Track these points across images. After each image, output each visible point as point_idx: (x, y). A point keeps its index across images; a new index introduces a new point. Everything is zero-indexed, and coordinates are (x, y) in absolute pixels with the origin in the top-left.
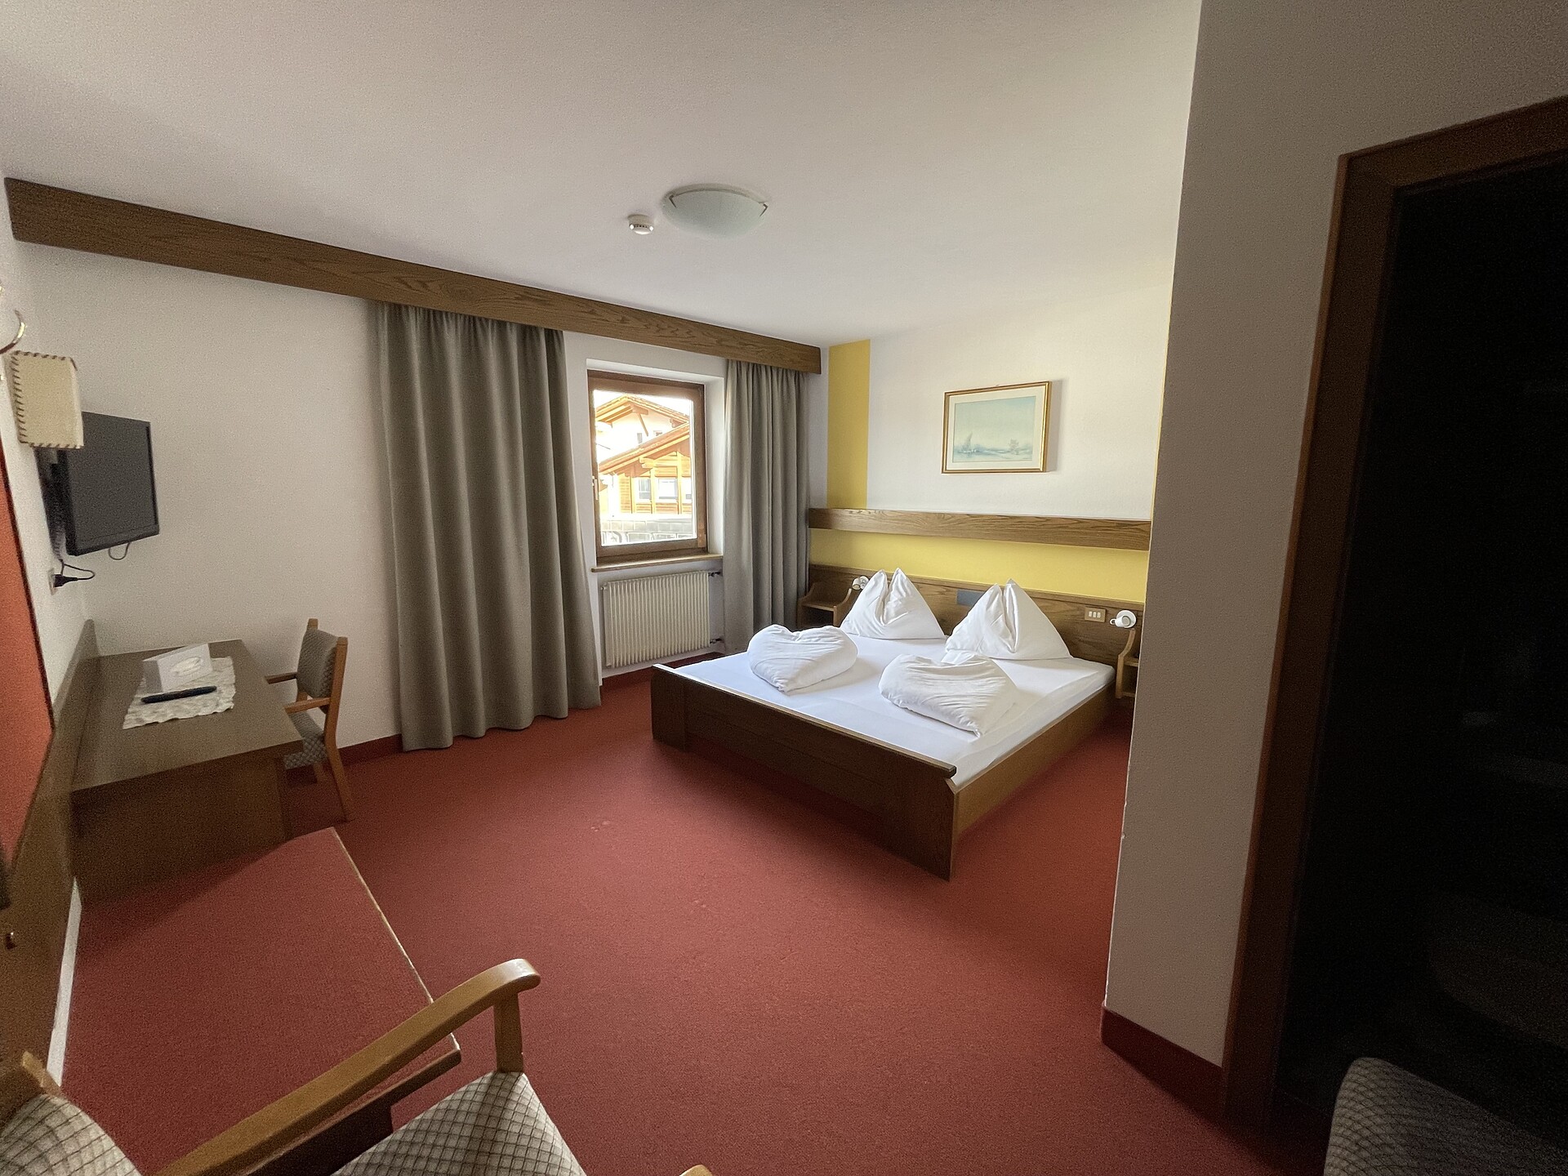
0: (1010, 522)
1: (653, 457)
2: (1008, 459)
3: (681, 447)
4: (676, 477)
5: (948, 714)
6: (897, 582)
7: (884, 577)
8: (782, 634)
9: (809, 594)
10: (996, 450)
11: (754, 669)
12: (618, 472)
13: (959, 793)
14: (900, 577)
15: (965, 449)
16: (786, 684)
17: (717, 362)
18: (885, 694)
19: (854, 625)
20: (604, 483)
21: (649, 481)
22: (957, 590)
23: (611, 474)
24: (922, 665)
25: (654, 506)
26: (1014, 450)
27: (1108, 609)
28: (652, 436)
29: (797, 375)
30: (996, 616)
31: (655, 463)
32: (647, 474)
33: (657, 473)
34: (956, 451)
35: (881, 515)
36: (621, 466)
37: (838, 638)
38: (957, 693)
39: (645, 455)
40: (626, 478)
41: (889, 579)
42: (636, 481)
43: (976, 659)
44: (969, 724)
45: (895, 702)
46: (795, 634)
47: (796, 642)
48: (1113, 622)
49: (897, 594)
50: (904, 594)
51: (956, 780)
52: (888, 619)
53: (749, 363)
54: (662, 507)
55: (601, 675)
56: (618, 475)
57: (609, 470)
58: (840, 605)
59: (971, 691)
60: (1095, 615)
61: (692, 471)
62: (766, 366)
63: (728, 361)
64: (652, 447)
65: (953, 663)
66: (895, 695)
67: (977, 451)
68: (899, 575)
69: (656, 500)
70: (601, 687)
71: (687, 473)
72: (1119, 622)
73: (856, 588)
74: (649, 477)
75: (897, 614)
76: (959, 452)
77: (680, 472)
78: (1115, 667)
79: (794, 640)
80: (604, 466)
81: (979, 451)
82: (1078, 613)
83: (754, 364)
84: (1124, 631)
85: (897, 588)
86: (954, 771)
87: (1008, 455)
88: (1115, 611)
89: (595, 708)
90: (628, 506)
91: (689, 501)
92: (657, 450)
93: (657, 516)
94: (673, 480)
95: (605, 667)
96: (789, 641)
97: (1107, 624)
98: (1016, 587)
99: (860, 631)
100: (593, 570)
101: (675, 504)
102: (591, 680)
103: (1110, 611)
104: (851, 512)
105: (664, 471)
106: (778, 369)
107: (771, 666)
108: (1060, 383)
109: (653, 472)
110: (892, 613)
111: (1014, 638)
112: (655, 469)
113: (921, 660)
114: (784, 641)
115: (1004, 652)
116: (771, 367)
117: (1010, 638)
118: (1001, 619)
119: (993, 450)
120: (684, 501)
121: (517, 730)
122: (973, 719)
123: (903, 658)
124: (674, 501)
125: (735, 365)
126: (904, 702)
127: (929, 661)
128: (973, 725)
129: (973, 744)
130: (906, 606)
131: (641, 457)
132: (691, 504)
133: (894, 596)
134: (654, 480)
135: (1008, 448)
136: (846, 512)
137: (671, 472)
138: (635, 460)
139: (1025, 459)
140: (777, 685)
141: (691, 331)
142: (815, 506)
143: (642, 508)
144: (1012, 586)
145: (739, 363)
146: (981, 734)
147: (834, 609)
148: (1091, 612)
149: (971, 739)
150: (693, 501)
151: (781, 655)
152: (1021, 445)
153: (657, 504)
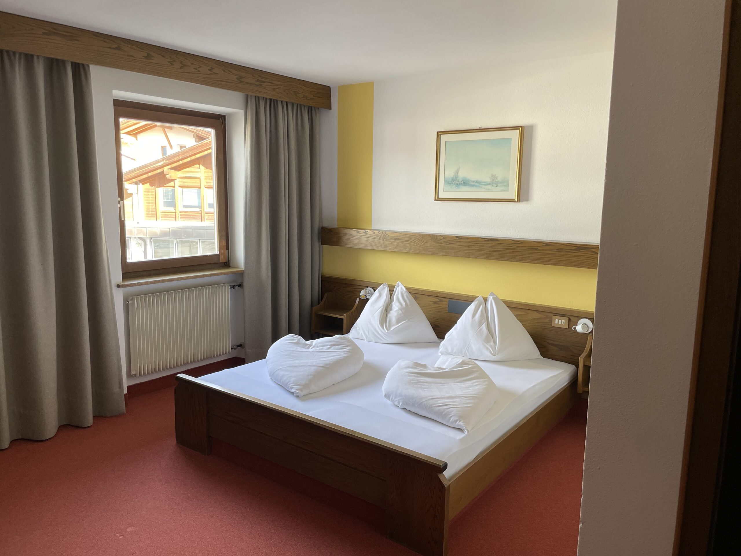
0: (491, 244)
1: (177, 169)
2: (489, 191)
3: (204, 161)
4: (200, 188)
5: (440, 414)
6: (398, 293)
7: (387, 290)
8: (298, 343)
9: (322, 303)
10: (479, 182)
11: (272, 375)
12: (143, 182)
13: (449, 486)
14: (400, 289)
15: (454, 181)
16: (301, 390)
17: (237, 97)
18: (387, 396)
19: (361, 332)
20: (129, 191)
21: (173, 192)
22: (447, 300)
23: (136, 183)
24: (419, 370)
25: (178, 214)
26: (494, 183)
27: (570, 317)
28: (176, 149)
29: (310, 110)
30: (480, 324)
31: (179, 174)
32: (172, 184)
33: (181, 184)
34: (447, 182)
35: (384, 235)
36: (145, 176)
37: (347, 346)
38: (447, 395)
39: (169, 167)
40: (150, 187)
41: (392, 290)
42: (160, 191)
43: (463, 363)
44: (458, 423)
45: (396, 403)
46: (309, 342)
47: (311, 350)
48: (575, 328)
49: (397, 304)
50: (404, 304)
51: (447, 474)
52: (390, 326)
53: (266, 99)
54: (186, 215)
55: (126, 383)
56: (143, 184)
57: (134, 180)
58: (349, 313)
59: (459, 393)
60: (560, 322)
61: (213, 182)
62: (282, 102)
63: (247, 97)
64: (176, 159)
65: (444, 367)
66: (395, 398)
67: (464, 183)
68: (400, 287)
69: (180, 208)
70: (125, 395)
71: (209, 184)
72: (579, 328)
73: (363, 298)
74: (174, 187)
75: (398, 321)
76: (448, 183)
77: (203, 184)
78: (577, 366)
79: (308, 348)
80: (129, 176)
81: (465, 183)
82: (547, 320)
83: (271, 99)
84: (584, 336)
85: (398, 299)
86: (445, 466)
87: (489, 187)
88: (576, 319)
89: (120, 415)
90: (153, 213)
91: (212, 210)
92: (181, 162)
93: (181, 223)
94: (196, 190)
95: (129, 375)
96: (304, 350)
97: (570, 330)
98: (496, 299)
99: (367, 337)
100: (119, 286)
101: (197, 212)
102: (116, 390)
103: (572, 319)
104: (358, 232)
105: (188, 182)
106: (293, 104)
107: (287, 373)
108: (531, 128)
109: (178, 183)
110: (394, 320)
111: (495, 342)
112: (178, 180)
113: (417, 365)
114: (299, 349)
115: (487, 355)
116: (287, 103)
117: (492, 343)
118: (484, 327)
119: (476, 182)
120: (207, 209)
121: (42, 441)
122: (461, 417)
123: (402, 363)
124: (197, 210)
125: (254, 100)
126: (403, 404)
127: (425, 366)
128: (461, 423)
129: (461, 440)
130: (405, 314)
131: (166, 169)
132: (213, 213)
133: (395, 306)
134: (178, 191)
135: (488, 180)
136: (354, 232)
137: (196, 183)
138: (159, 171)
139: (502, 191)
140: (293, 390)
141: (212, 69)
142: (326, 225)
143: (166, 216)
144: (493, 298)
145: (258, 99)
146: (468, 431)
147: (344, 317)
148: (557, 320)
149: (459, 436)
150: (214, 210)
151: (297, 362)
152: (500, 178)
153: (181, 212)
